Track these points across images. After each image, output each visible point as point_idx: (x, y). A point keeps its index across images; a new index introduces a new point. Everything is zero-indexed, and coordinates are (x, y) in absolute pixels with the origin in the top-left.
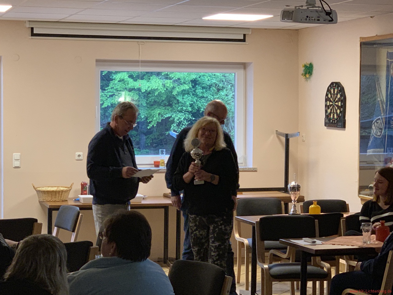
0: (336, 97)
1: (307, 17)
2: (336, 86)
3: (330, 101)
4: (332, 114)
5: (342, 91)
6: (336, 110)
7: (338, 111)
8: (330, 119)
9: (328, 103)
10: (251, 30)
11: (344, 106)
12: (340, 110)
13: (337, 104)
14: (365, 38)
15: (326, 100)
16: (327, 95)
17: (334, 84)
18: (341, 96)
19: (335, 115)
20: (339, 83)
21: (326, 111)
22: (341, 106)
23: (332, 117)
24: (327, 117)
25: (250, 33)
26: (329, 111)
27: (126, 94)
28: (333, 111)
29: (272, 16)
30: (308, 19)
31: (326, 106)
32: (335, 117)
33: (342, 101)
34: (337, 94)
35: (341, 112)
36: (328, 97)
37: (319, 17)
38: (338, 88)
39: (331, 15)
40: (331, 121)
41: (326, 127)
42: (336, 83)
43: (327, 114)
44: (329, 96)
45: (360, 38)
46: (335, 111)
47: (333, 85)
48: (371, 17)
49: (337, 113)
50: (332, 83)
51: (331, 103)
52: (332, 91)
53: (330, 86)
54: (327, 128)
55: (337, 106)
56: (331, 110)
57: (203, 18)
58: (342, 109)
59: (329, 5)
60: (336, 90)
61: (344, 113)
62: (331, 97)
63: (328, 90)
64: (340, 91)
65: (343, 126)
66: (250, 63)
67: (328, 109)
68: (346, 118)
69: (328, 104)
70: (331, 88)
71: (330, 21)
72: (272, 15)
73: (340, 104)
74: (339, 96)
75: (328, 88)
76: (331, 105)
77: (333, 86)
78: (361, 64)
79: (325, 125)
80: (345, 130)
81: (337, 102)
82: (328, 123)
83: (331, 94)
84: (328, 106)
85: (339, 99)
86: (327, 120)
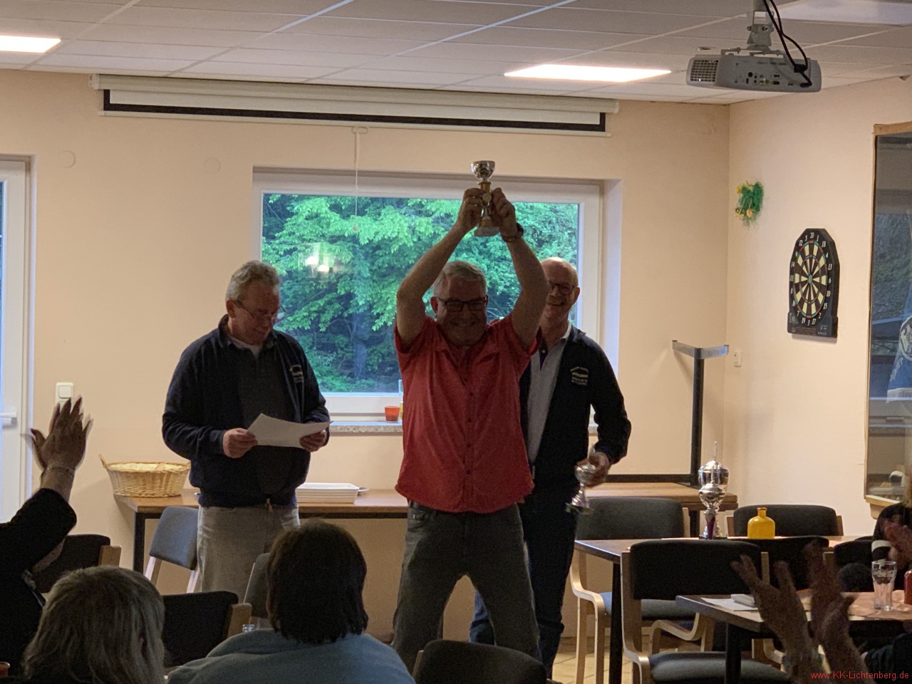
0: (816, 264)
1: (750, 75)
2: (815, 238)
3: (802, 274)
4: (805, 305)
5: (829, 249)
6: (816, 296)
7: (821, 298)
8: (801, 316)
9: (797, 278)
10: (617, 104)
11: (834, 286)
12: (824, 294)
13: (817, 280)
14: (887, 126)
15: (792, 272)
16: (794, 259)
17: (812, 234)
18: (828, 261)
19: (813, 306)
20: (824, 230)
21: (792, 297)
22: (828, 287)
23: (805, 310)
24: (794, 310)
25: (616, 111)
26: (799, 296)
27: (321, 250)
28: (807, 297)
29: (669, 72)
30: (752, 79)
31: (791, 284)
32: (814, 311)
33: (829, 274)
34: (818, 258)
35: (826, 300)
36: (797, 264)
37: (778, 76)
38: (820, 243)
39: (806, 73)
40: (804, 320)
41: (791, 334)
42: (817, 231)
43: (794, 304)
44: (800, 261)
45: (876, 126)
46: (812, 298)
47: (809, 235)
48: (901, 78)
49: (817, 301)
50: (808, 232)
51: (804, 279)
52: (807, 248)
53: (802, 237)
54: (794, 337)
55: (819, 285)
56: (804, 294)
57: (506, 74)
58: (829, 294)
59: (802, 48)
60: (816, 248)
61: (833, 301)
62: (805, 263)
63: (798, 248)
64: (825, 250)
65: (832, 333)
66: (613, 183)
67: (798, 291)
68: (839, 315)
69: (797, 281)
70: (804, 243)
71: (803, 85)
72: (668, 69)
73: (824, 280)
74: (822, 262)
75: (797, 244)
76: (803, 283)
77: (809, 239)
78: (877, 187)
79: (789, 331)
80: (835, 342)
81: (817, 275)
82: (796, 326)
83: (804, 257)
84: (797, 285)
85: (823, 268)
86: (793, 318)
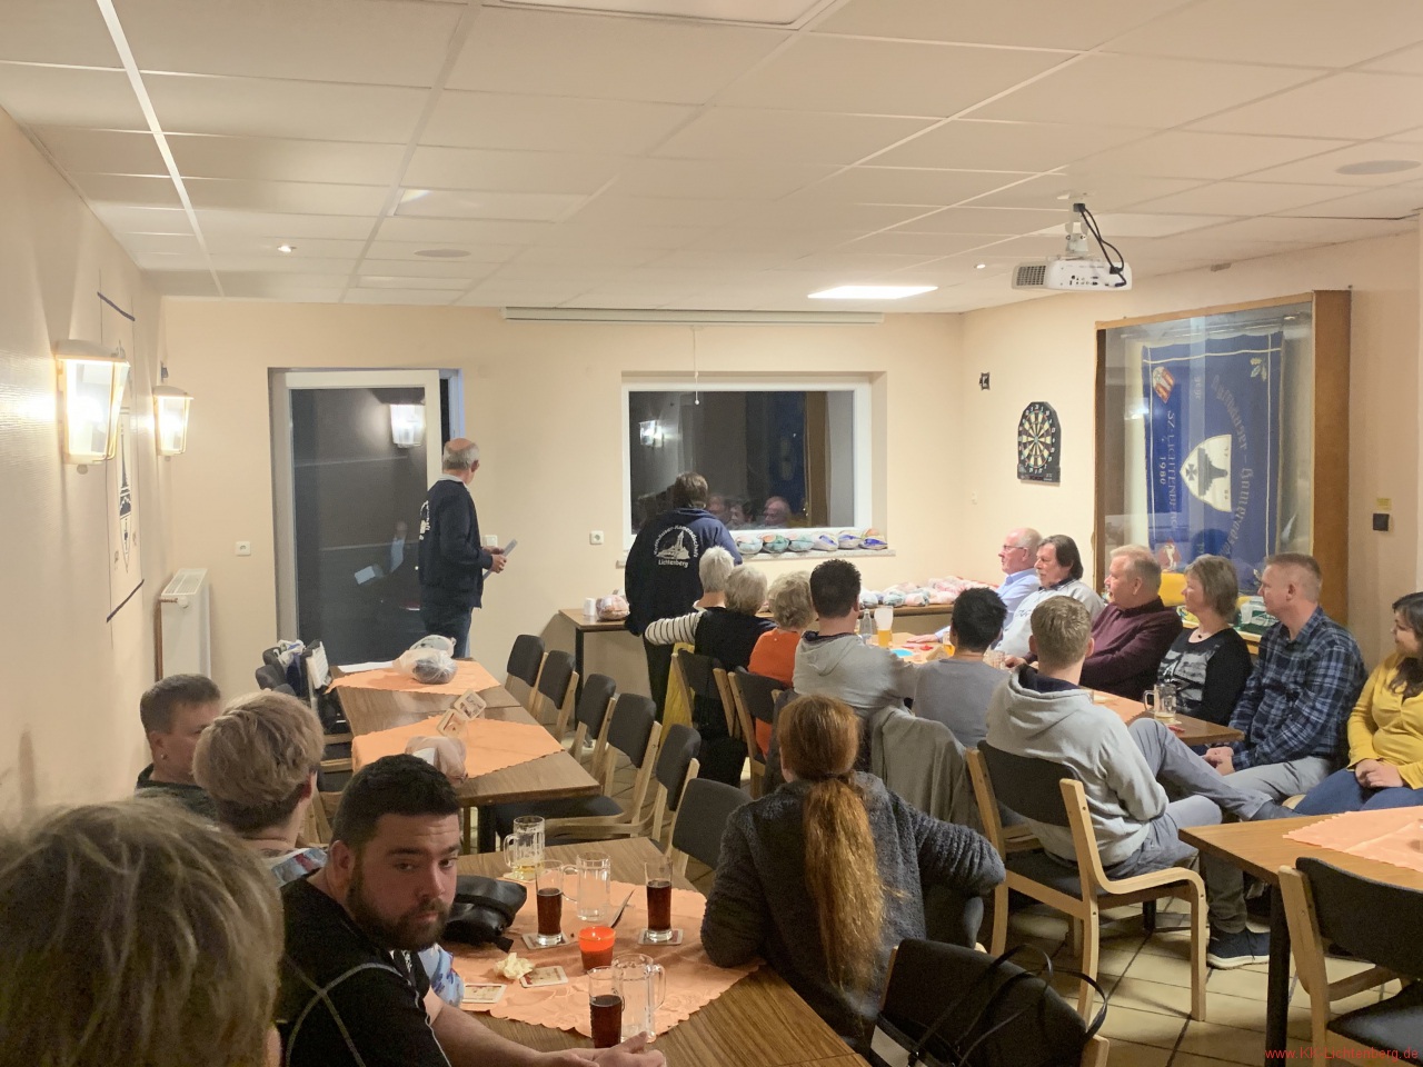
0: (1041, 428)
1: (1073, 276)
2: (1040, 409)
3: (1029, 435)
4: (1032, 459)
5: (1052, 417)
6: (1041, 451)
7: (1046, 453)
8: (1029, 466)
9: (1025, 439)
11: (1056, 444)
12: (1049, 450)
13: (1042, 440)
14: (1104, 323)
15: (1020, 434)
16: (1021, 424)
17: (1037, 407)
18: (1051, 426)
19: (1040, 460)
20: (1047, 403)
21: (1020, 453)
22: (1052, 445)
23: (1032, 462)
24: (1022, 462)
26: (1026, 452)
28: (1034, 453)
29: (936, 287)
30: (1074, 281)
31: (1020, 443)
32: (1040, 462)
33: (1053, 435)
34: (1043, 422)
35: (1050, 454)
36: (1024, 428)
37: (1096, 278)
38: (1044, 412)
40: (1031, 470)
41: (1020, 480)
42: (1041, 404)
43: (1022, 458)
44: (1027, 426)
45: (1097, 323)
46: (1038, 453)
47: (1034, 407)
49: (1042, 456)
50: (1033, 404)
51: (1030, 439)
52: (1033, 417)
53: (1028, 408)
54: (1023, 482)
55: (1044, 444)
56: (1031, 451)
57: (810, 296)
58: (1053, 450)
60: (1040, 417)
61: (1056, 456)
62: (1031, 428)
63: (1024, 416)
64: (1049, 418)
65: (1056, 478)
67: (1025, 448)
68: (1061, 465)
69: (1024, 441)
70: (1030, 412)
71: (1117, 285)
72: (933, 286)
73: (1048, 440)
74: (1047, 426)
75: (1024, 412)
76: (1030, 443)
77: (1034, 410)
79: (1019, 478)
80: (1058, 485)
81: (1042, 436)
82: (1024, 474)
83: (1030, 424)
84: (1025, 444)
85: (1047, 431)
86: (1022, 470)
